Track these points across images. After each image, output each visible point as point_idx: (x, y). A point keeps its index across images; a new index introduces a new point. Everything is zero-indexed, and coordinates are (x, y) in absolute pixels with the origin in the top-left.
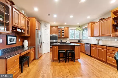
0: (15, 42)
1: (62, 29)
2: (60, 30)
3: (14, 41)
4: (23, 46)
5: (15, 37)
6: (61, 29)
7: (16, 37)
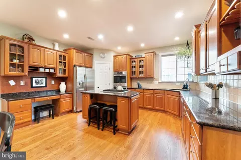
0: (44, 85)
1: (139, 59)
2: (135, 62)
3: (42, 83)
4: (59, 91)
5: (44, 79)
6: (136, 60)
7: (46, 78)
